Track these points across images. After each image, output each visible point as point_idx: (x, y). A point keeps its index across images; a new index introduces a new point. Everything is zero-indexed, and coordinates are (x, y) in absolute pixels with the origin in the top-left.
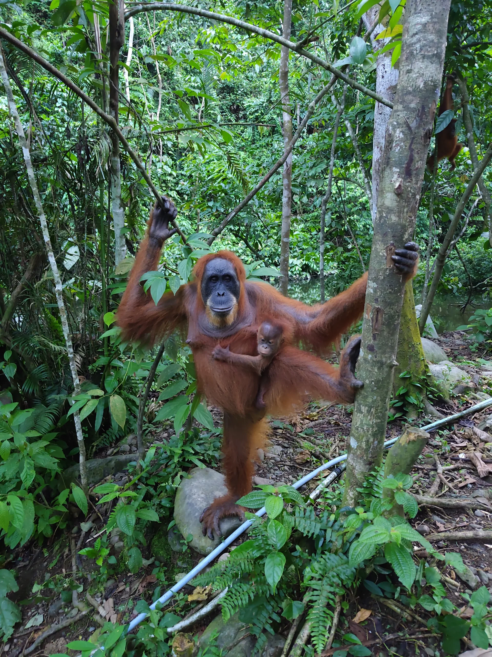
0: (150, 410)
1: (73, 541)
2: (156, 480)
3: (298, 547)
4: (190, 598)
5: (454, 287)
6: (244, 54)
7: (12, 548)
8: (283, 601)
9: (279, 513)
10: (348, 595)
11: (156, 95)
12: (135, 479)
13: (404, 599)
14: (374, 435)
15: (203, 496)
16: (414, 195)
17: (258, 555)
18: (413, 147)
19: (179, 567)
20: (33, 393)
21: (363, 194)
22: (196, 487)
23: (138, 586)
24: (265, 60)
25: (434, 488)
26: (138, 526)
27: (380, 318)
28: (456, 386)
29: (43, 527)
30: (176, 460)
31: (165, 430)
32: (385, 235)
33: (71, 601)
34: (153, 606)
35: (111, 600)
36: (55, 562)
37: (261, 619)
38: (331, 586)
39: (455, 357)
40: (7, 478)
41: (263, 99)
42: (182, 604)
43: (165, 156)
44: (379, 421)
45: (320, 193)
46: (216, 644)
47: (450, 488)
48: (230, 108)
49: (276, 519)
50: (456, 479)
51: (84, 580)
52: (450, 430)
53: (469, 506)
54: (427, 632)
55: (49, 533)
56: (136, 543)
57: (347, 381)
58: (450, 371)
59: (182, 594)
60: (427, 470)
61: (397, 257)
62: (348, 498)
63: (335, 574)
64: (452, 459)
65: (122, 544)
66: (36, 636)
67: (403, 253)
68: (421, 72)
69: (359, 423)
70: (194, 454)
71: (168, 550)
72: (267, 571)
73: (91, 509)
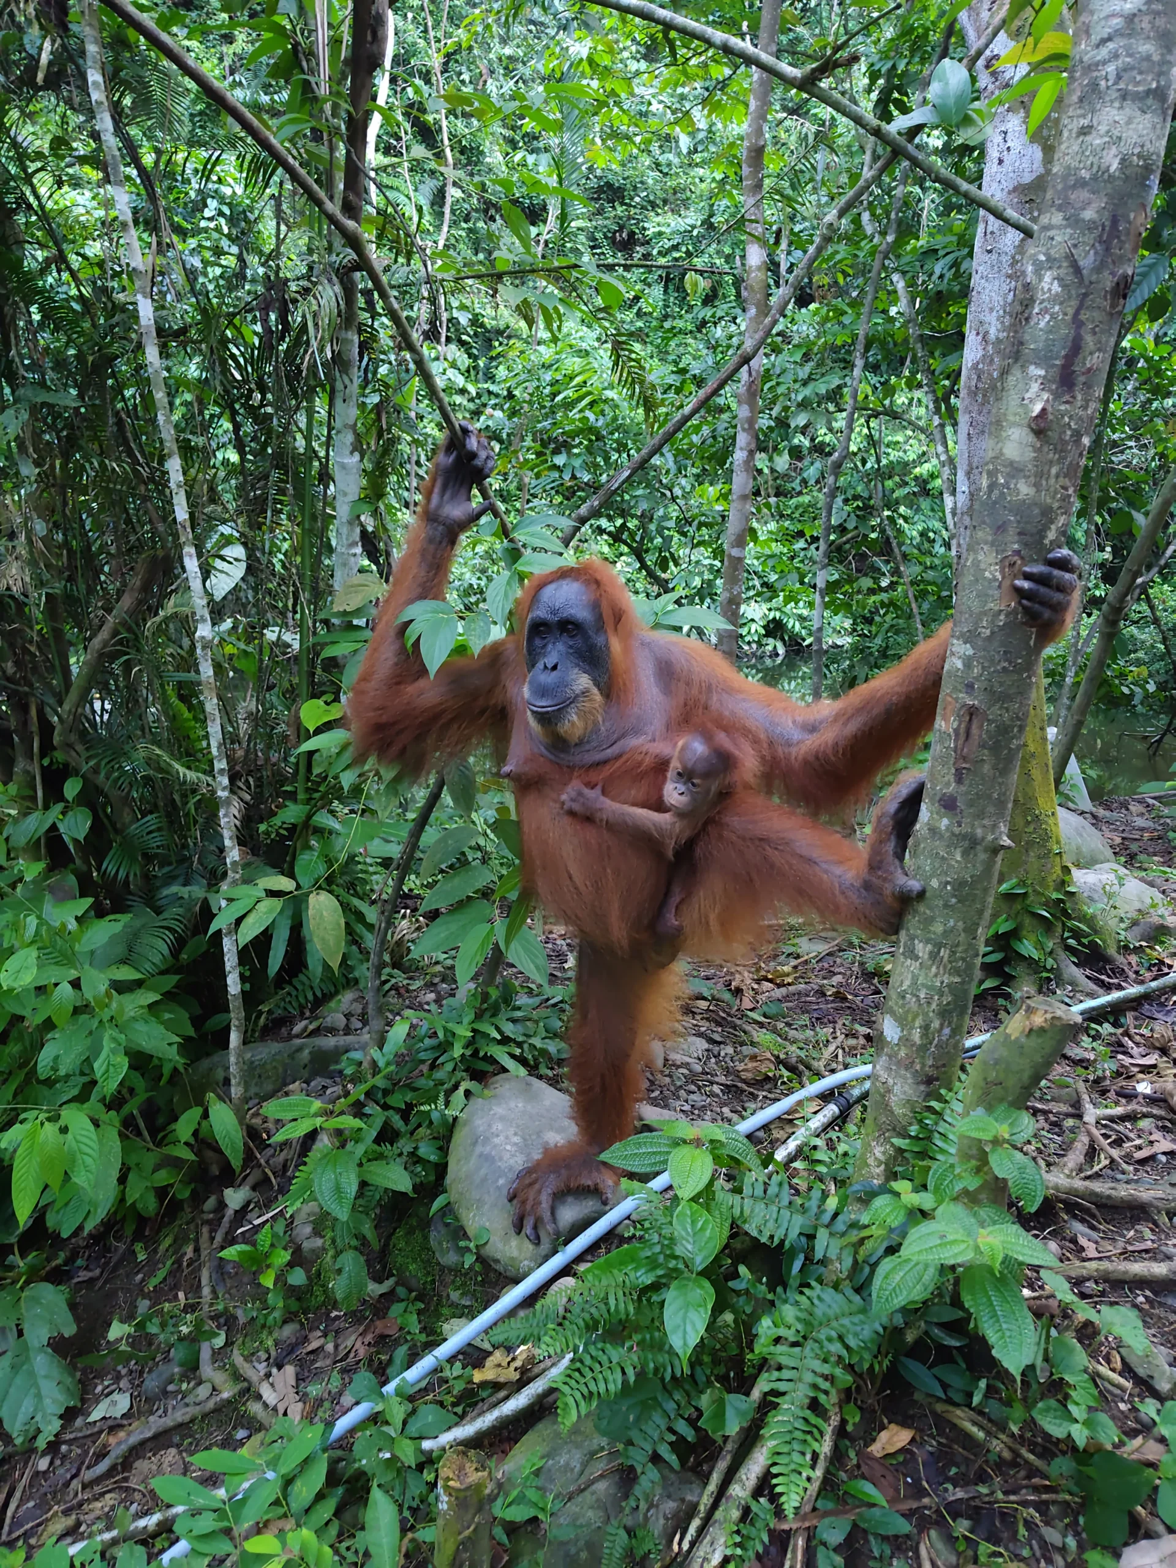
0: (397, 937)
1: (205, 1230)
2: (409, 1097)
3: (743, 1270)
4: (478, 1376)
5: (1137, 689)
6: (653, 108)
7: (65, 1235)
8: (702, 1392)
9: (701, 1186)
10: (858, 1388)
11: (439, 197)
12: (358, 1092)
13: (993, 1408)
14: (944, 1013)
15: (516, 1139)
16: (1077, 435)
17: (648, 1280)
18: (1082, 317)
19: (453, 1305)
20: (126, 882)
21: (923, 457)
22: (502, 1119)
23: (355, 1342)
24: (703, 125)
25: (1075, 1157)
26: (360, 1201)
27: (975, 730)
28: (1135, 923)
29: (138, 1192)
30: (457, 1051)
31: (430, 986)
32: (1000, 528)
33: (196, 1367)
34: (390, 1388)
35: (290, 1370)
36: (161, 1274)
37: (650, 1431)
38: (825, 1361)
39: (1132, 857)
40: (62, 1072)
41: (693, 218)
42: (458, 1387)
43: (453, 347)
44: (957, 979)
45: (820, 449)
46: (539, 1482)
47: (1113, 1161)
48: (613, 238)
49: (695, 1199)
50: (1129, 1139)
51: (227, 1321)
52: (1116, 1024)
53: (1159, 1204)
54: (1048, 1489)
55: (150, 1205)
56: (354, 1242)
57: (885, 880)
58: (1121, 885)
59: (458, 1364)
60: (1055, 1115)
61: (1026, 585)
62: (871, 1161)
63: (834, 1334)
64: (1118, 1094)
65: (319, 1242)
66: (112, 1440)
67: (1041, 575)
68: (1116, 133)
69: (907, 983)
70: (500, 1042)
71: (429, 1262)
72: (671, 1316)
73: (249, 1158)
